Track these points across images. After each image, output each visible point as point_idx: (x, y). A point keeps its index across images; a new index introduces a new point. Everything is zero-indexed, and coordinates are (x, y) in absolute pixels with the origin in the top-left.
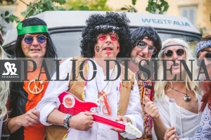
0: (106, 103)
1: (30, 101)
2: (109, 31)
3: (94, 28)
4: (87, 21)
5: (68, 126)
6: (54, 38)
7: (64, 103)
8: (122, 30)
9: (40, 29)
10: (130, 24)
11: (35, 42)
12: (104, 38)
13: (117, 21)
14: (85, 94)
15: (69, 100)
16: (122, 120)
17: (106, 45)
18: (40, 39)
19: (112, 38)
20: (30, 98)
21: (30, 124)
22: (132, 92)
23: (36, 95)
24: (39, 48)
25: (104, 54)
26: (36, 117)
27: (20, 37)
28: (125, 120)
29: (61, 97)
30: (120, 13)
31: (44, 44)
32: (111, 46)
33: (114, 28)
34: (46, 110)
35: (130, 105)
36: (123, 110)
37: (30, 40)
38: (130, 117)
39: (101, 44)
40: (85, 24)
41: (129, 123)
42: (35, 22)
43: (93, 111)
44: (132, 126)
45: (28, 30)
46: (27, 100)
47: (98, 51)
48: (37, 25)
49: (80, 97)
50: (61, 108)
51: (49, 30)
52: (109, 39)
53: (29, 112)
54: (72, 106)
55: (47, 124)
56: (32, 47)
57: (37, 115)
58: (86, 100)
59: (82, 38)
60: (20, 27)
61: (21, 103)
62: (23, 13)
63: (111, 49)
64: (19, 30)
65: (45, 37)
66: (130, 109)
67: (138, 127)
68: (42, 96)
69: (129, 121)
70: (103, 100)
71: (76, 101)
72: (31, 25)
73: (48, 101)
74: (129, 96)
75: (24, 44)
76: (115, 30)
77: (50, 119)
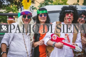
0: (68, 38)
1: (41, 37)
2: (70, 12)
3: (64, 11)
4: (62, 9)
5: (54, 46)
6: (49, 15)
7: (53, 38)
8: (75, 12)
9: (45, 12)
10: (78, 10)
11: (43, 16)
12: (68, 15)
13: (73, 8)
14: (60, 35)
15: (55, 37)
16: (74, 45)
17: (68, 17)
18: (45, 15)
19: (71, 15)
20: (41, 36)
21: (41, 45)
22: (78, 34)
23: (43, 35)
24: (44, 18)
25: (68, 21)
26: (43, 42)
27: (38, 15)
28: (75, 45)
29: (52, 36)
30: (74, 6)
31: (46, 17)
32: (70, 18)
33: (72, 11)
34: (46, 40)
35: (77, 39)
36: (74, 41)
37: (41, 15)
38: (77, 43)
39: (67, 17)
40: (61, 10)
41: (77, 46)
42: (43, 9)
43: (63, 41)
44: (78, 47)
45: (41, 12)
46: (40, 36)
47: (66, 19)
48: (44, 10)
49: (59, 36)
50: (52, 40)
51: (48, 12)
52: (70, 15)
53: (41, 41)
54: (56, 39)
55: (47, 45)
56: (42, 18)
57: (43, 41)
58: (61, 37)
59: (59, 15)
60: (38, 11)
61: (38, 37)
62: (38, 7)
63: (70, 19)
64: (37, 12)
65: (46, 14)
66: (77, 40)
67: (80, 47)
68: (45, 35)
69: (77, 45)
70: (67, 37)
71: (57, 37)
72: (42, 10)
73: (47, 37)
74: (77, 36)
75: (39, 17)
76: (72, 12)
77: (48, 43)
